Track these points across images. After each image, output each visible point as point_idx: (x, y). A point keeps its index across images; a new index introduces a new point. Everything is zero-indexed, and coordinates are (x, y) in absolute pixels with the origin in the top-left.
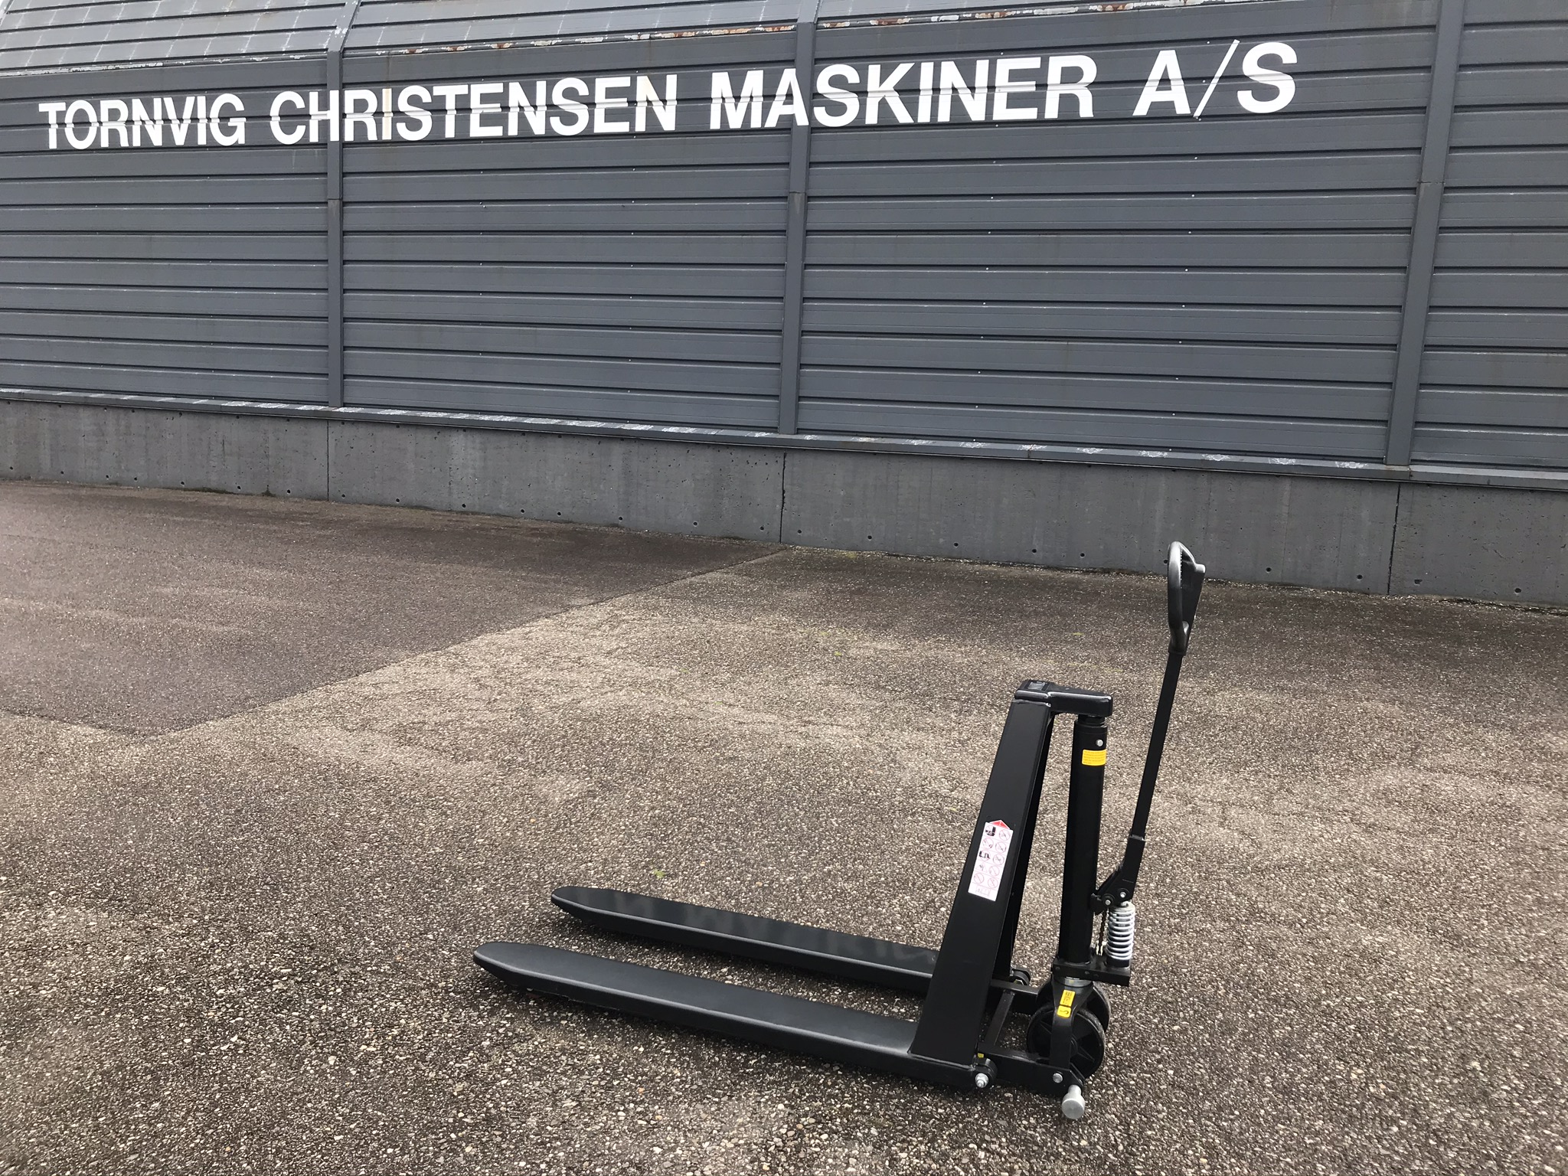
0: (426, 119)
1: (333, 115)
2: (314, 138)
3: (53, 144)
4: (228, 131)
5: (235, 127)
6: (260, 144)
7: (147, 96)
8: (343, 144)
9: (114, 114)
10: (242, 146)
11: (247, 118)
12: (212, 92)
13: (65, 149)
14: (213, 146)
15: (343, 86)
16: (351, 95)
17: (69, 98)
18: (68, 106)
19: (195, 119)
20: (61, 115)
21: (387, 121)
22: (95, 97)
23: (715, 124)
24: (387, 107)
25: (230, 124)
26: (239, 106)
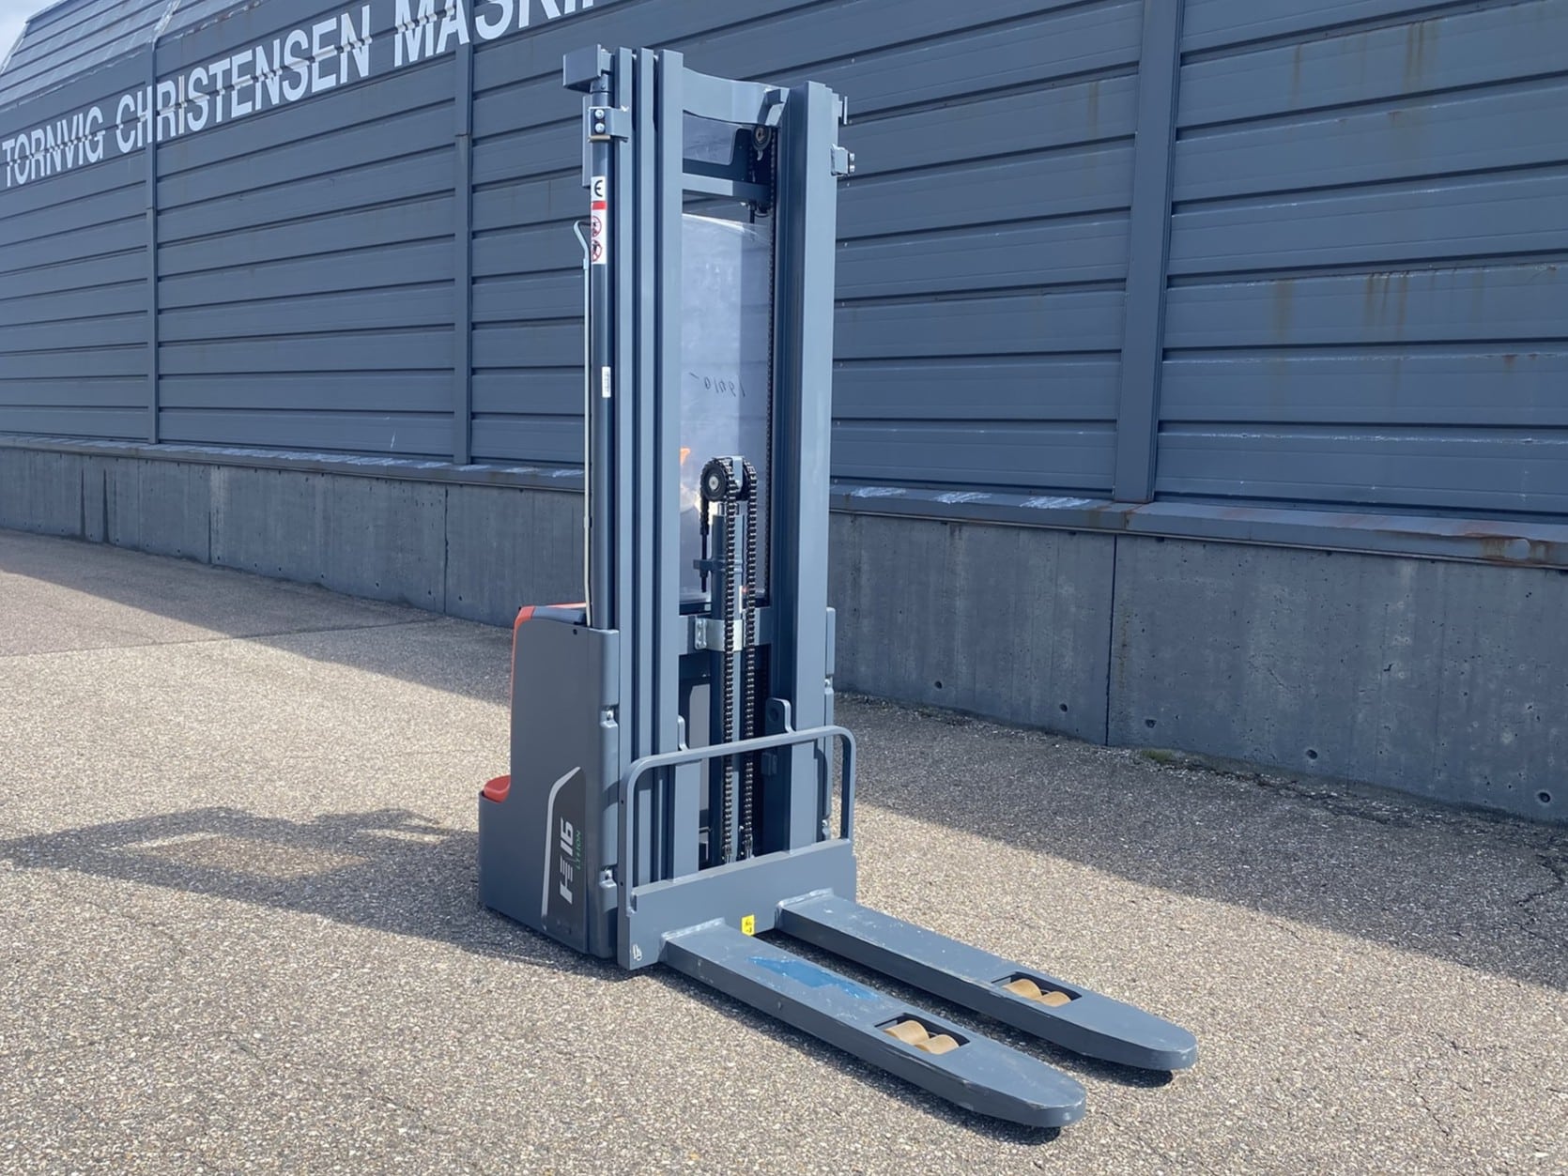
0: (203, 102)
1: (149, 114)
2: (140, 144)
3: (9, 185)
4: (94, 147)
5: (98, 141)
6: (113, 157)
7: (52, 120)
8: (157, 146)
9: (38, 140)
10: (103, 161)
11: (106, 129)
12: (84, 108)
13: (17, 187)
14: (88, 165)
15: (157, 80)
16: (162, 88)
17: (14, 134)
18: (16, 141)
19: (78, 139)
20: (13, 149)
21: (181, 112)
22: (27, 129)
23: (398, 62)
24: (182, 99)
25: (96, 139)
26: (100, 120)
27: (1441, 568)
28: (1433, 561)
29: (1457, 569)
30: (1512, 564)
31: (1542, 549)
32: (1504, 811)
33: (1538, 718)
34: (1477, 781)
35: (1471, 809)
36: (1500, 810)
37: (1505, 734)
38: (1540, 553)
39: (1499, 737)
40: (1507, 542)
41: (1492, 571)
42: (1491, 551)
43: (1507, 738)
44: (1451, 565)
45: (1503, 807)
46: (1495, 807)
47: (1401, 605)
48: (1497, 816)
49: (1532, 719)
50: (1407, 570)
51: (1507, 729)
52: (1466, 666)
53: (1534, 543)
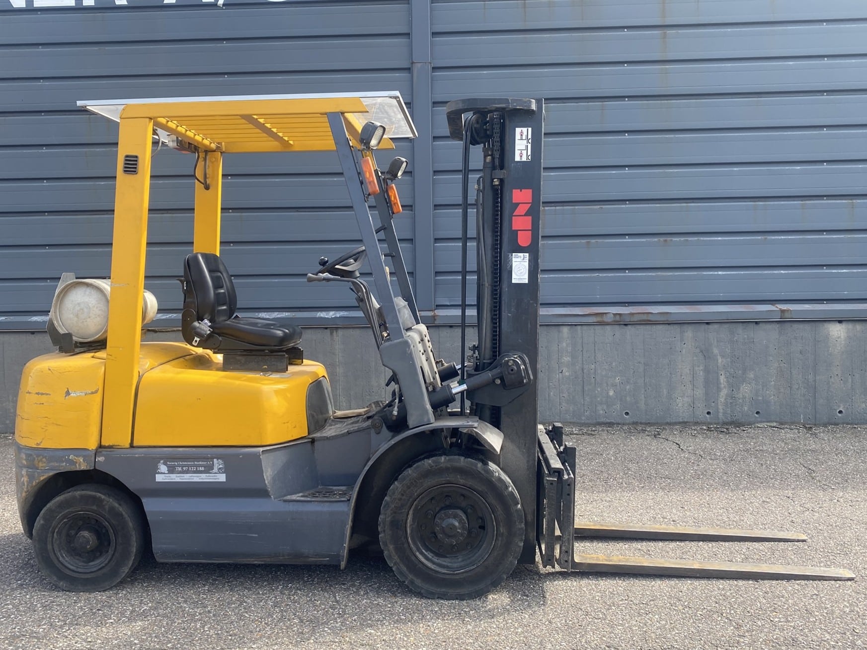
27: (579, 327)
28: (576, 325)
29: (585, 328)
30: (608, 324)
31: (618, 317)
32: (613, 422)
33: (622, 383)
34: (601, 412)
35: (600, 424)
36: (611, 422)
37: (610, 392)
38: (618, 318)
39: (608, 393)
40: (605, 315)
41: (599, 327)
42: (599, 319)
43: (611, 393)
44: (583, 326)
45: (612, 421)
46: (609, 421)
47: (564, 344)
48: (610, 424)
49: (620, 384)
50: (565, 330)
51: (611, 389)
52: (593, 366)
53: (615, 315)
